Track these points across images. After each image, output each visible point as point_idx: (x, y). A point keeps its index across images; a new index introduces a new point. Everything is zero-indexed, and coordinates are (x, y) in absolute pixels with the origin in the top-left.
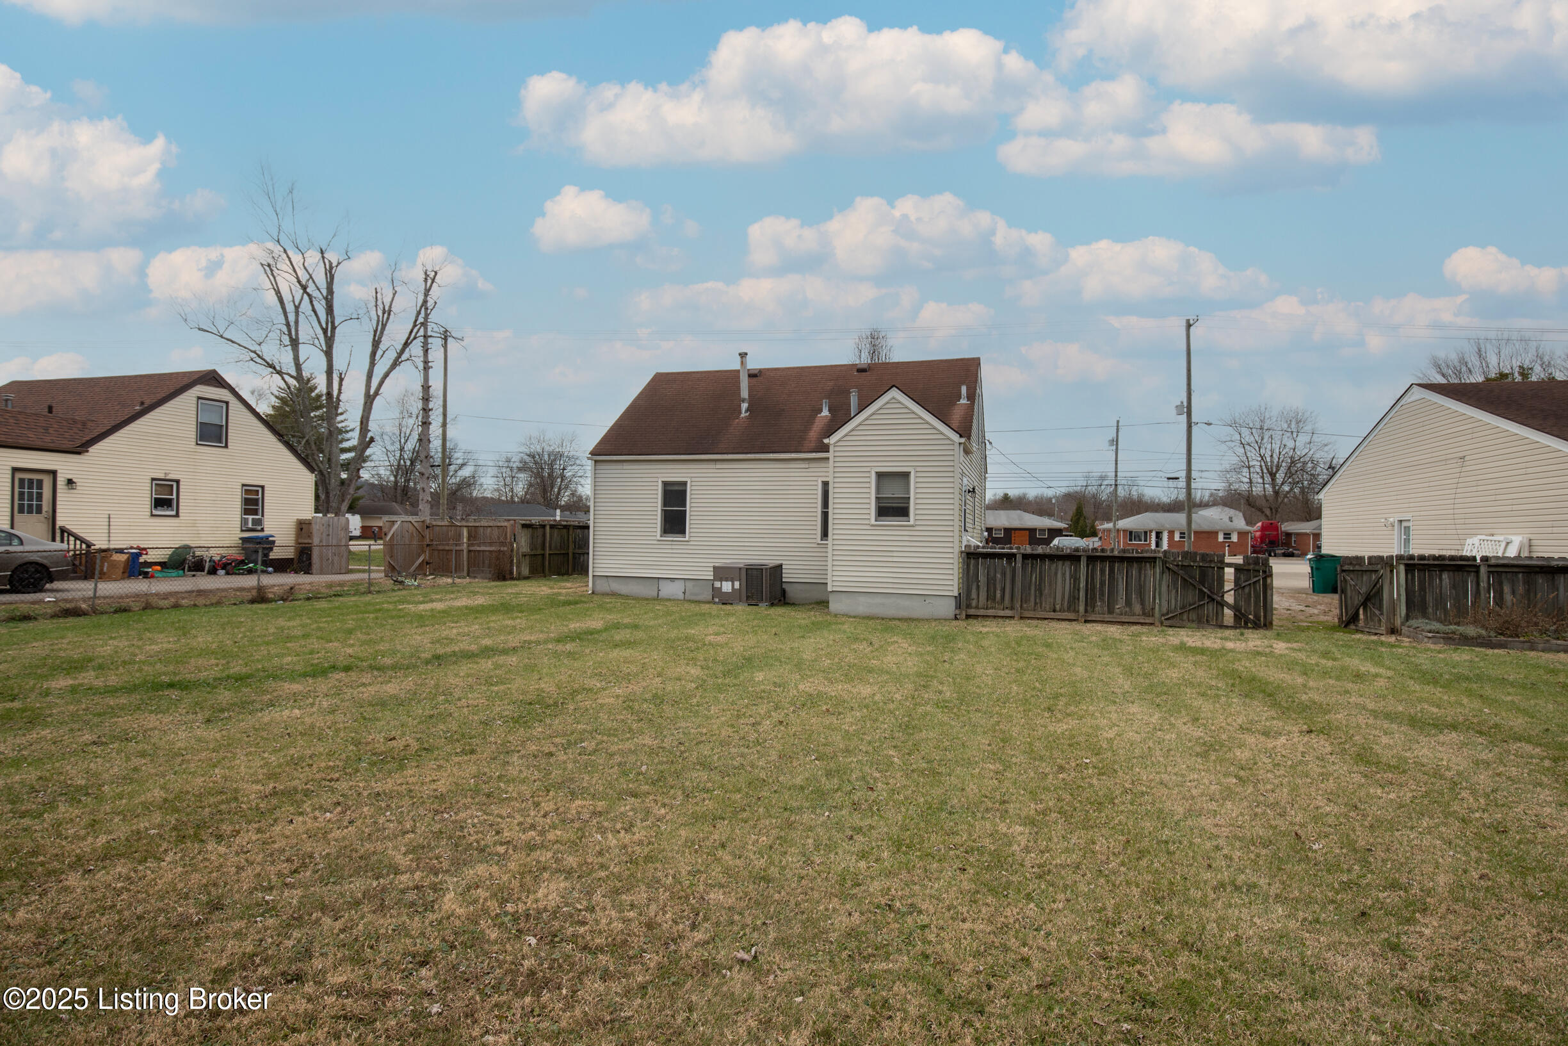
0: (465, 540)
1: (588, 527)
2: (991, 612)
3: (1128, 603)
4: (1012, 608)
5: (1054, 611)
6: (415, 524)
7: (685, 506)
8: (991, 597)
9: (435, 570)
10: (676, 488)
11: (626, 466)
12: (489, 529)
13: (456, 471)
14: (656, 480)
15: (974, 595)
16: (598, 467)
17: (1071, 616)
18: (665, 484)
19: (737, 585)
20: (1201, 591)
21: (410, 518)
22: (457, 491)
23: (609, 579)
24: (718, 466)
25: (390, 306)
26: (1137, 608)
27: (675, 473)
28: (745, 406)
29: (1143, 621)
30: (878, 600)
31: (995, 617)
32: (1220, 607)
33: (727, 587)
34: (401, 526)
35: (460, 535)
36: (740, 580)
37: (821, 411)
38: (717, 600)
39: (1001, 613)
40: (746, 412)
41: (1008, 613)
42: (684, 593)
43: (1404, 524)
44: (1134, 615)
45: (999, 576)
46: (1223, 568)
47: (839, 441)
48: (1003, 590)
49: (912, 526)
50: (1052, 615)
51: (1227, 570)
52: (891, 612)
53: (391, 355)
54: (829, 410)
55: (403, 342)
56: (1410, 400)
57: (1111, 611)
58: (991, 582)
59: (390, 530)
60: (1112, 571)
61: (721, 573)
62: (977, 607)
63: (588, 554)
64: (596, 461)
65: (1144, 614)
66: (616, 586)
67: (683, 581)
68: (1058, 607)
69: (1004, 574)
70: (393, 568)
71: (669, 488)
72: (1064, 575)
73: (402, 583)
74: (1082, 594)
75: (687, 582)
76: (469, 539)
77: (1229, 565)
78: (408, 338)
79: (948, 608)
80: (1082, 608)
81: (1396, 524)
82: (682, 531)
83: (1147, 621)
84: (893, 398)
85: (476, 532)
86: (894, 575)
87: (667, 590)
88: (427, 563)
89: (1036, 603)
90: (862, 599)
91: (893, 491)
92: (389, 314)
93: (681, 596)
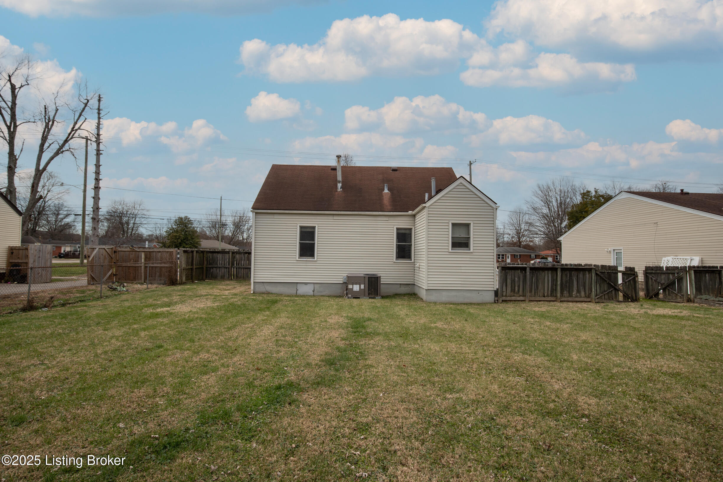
0: (143, 260)
1: (250, 253)
2: (513, 298)
3: (578, 291)
4: (523, 296)
5: (544, 297)
6: (107, 250)
7: (314, 240)
8: (513, 290)
9: (119, 279)
10: (308, 230)
11: (276, 216)
12: (160, 254)
13: (62, 219)
14: (296, 225)
15: (504, 290)
16: (257, 217)
17: (552, 299)
18: (301, 227)
19: (362, 287)
20: (609, 284)
21: (104, 247)
22: (62, 230)
23: (264, 284)
24: (334, 218)
25: (54, 117)
26: (583, 294)
27: (308, 221)
28: (339, 185)
29: (586, 300)
30: (453, 293)
31: (515, 301)
32: (617, 292)
33: (356, 288)
34: (99, 252)
35: (138, 257)
36: (364, 284)
37: (384, 190)
38: (350, 296)
39: (519, 299)
40: (340, 189)
41: (522, 298)
42: (313, 291)
43: (616, 251)
44: (581, 297)
45: (516, 279)
46: (617, 273)
47: (431, 205)
48: (519, 287)
49: (472, 253)
50: (543, 299)
51: (619, 274)
52: (461, 300)
53: (55, 147)
54: (388, 190)
55: (64, 139)
56: (619, 198)
57: (570, 296)
58: (513, 281)
59: (91, 254)
60: (570, 276)
61: (351, 279)
62: (506, 296)
63: (250, 268)
64: (256, 213)
65: (586, 297)
66: (269, 288)
67: (313, 284)
68: (546, 294)
69: (519, 278)
70: (93, 278)
71: (303, 230)
72: (548, 277)
73: (115, 289)
74: (559, 288)
75: (316, 285)
76: (145, 260)
77: (620, 272)
78: (68, 138)
79: (491, 297)
80: (559, 295)
81: (612, 251)
82: (312, 255)
83: (588, 300)
84: (461, 183)
85: (150, 255)
86: (462, 280)
87: (302, 290)
88: (114, 275)
89: (535, 293)
90: (444, 293)
91: (461, 234)
92: (53, 123)
93: (312, 293)
